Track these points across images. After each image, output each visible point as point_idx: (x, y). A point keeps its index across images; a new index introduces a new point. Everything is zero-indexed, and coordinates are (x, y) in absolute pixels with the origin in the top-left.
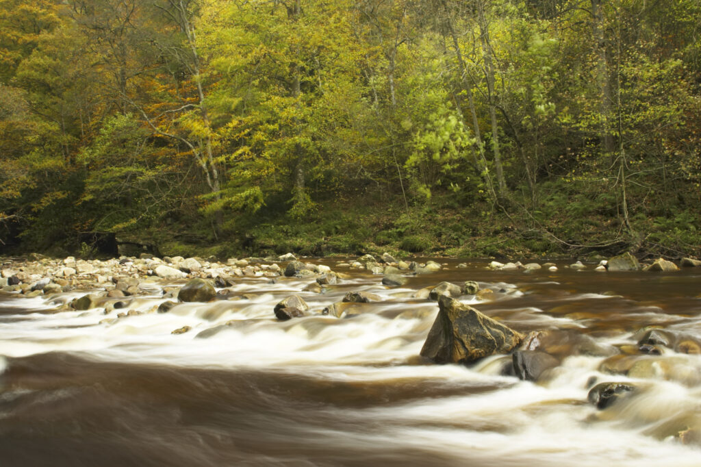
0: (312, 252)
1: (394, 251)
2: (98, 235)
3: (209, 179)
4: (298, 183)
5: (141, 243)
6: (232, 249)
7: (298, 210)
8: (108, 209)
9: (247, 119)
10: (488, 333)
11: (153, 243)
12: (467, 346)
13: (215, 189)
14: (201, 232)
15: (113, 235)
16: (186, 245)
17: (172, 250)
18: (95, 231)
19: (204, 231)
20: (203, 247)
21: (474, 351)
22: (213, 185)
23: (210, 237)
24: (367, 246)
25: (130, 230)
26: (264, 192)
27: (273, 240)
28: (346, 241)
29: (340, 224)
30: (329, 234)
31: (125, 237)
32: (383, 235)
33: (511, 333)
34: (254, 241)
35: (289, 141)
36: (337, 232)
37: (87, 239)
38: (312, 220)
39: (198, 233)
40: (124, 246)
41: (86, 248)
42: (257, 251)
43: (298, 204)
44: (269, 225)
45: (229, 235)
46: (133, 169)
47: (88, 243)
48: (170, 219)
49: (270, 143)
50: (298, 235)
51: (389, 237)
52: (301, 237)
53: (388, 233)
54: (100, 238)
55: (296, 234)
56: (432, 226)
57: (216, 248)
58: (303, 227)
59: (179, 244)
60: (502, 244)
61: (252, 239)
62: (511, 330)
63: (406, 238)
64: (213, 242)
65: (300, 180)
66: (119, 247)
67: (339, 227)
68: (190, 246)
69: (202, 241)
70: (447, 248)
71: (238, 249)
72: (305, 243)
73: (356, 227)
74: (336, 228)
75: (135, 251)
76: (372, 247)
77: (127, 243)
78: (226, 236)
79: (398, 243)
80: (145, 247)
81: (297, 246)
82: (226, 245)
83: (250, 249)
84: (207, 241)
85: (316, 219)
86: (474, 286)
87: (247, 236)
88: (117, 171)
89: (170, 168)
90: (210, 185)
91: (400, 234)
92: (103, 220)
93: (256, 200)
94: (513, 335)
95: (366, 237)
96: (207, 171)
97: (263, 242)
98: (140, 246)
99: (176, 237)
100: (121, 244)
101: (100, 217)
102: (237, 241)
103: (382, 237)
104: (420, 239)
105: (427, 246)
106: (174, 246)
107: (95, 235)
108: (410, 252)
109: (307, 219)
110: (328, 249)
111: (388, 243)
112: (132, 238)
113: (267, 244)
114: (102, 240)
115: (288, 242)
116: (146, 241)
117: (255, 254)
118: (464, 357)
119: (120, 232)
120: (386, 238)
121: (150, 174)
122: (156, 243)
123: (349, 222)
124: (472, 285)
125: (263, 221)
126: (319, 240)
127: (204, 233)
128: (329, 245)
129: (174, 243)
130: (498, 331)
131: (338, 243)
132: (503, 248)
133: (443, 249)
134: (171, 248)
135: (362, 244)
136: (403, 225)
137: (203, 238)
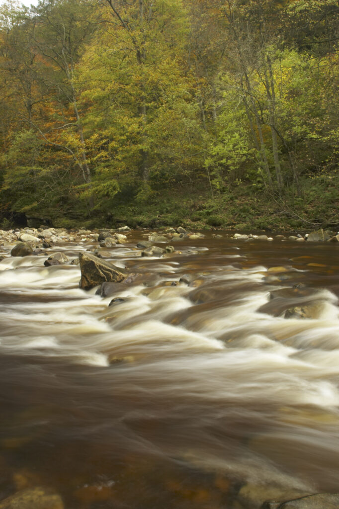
0: (149, 225)
1: (202, 225)
2: (15, 213)
3: (84, 175)
4: (144, 177)
5: (42, 218)
6: (99, 223)
7: (142, 196)
8: (21, 195)
9: (105, 133)
10: (101, 273)
11: (50, 218)
12: (88, 280)
13: (88, 182)
14: (80, 211)
16: (70, 220)
17: (61, 224)
18: (12, 210)
19: (82, 210)
20: (80, 221)
21: (92, 282)
22: (87, 179)
23: (86, 215)
24: (185, 222)
25: (36, 210)
26: (120, 184)
27: (125, 217)
28: (171, 218)
29: (169, 206)
30: (162, 213)
31: (32, 214)
32: (196, 214)
33: (117, 274)
34: (113, 217)
35: (135, 148)
36: (167, 212)
37: (7, 215)
38: (152, 203)
39: (78, 212)
40: (31, 220)
41: (6, 222)
42: (114, 224)
43: (142, 192)
44: (123, 206)
45: (98, 213)
46: (34, 168)
47: (8, 219)
48: (61, 202)
49: (121, 149)
50: (142, 214)
51: (200, 216)
52: (143, 215)
53: (200, 213)
54: (15, 215)
55: (140, 213)
56: (232, 208)
57: (89, 222)
58: (145, 208)
59: (66, 219)
60: (272, 221)
61: (112, 216)
62: (117, 272)
63: (211, 216)
64: (87, 218)
65: (145, 176)
66: (28, 221)
67: (169, 208)
68: (73, 220)
69: (81, 217)
70: (238, 223)
71: (103, 223)
72: (145, 219)
73: (179, 208)
74: (167, 209)
75: (38, 224)
76: (188, 222)
77: (33, 218)
78: (96, 213)
79: (205, 220)
80: (45, 221)
81: (139, 221)
82: (95, 220)
83: (111, 223)
84: (84, 217)
85: (155, 202)
86: (170, 249)
87: (109, 214)
88: (25, 169)
89: (59, 167)
90: (85, 179)
91: (208, 214)
92: (17, 203)
93: (114, 189)
94: (118, 275)
95: (185, 216)
96: (83, 169)
97: (118, 218)
98: (41, 220)
99: (65, 214)
100: (29, 219)
101: (16, 200)
102: (103, 217)
103: (195, 215)
104: (219, 217)
105: (224, 222)
106: (62, 220)
107: (12, 213)
108: (212, 226)
109: (148, 203)
110: (160, 223)
111: (199, 219)
112: (36, 215)
113: (121, 219)
114: (16, 217)
115: (135, 218)
116: (46, 217)
117: (113, 226)
118: (87, 285)
119: (29, 211)
120: (198, 216)
121: (44, 171)
122: (52, 218)
123: (176, 205)
124: (169, 248)
125: (120, 204)
126: (154, 217)
127: (82, 212)
128: (161, 221)
129: (62, 219)
130: (108, 272)
131: (167, 219)
132: (272, 224)
133: (235, 224)
134: (60, 222)
135: (182, 220)
136: (210, 207)
137: (81, 215)
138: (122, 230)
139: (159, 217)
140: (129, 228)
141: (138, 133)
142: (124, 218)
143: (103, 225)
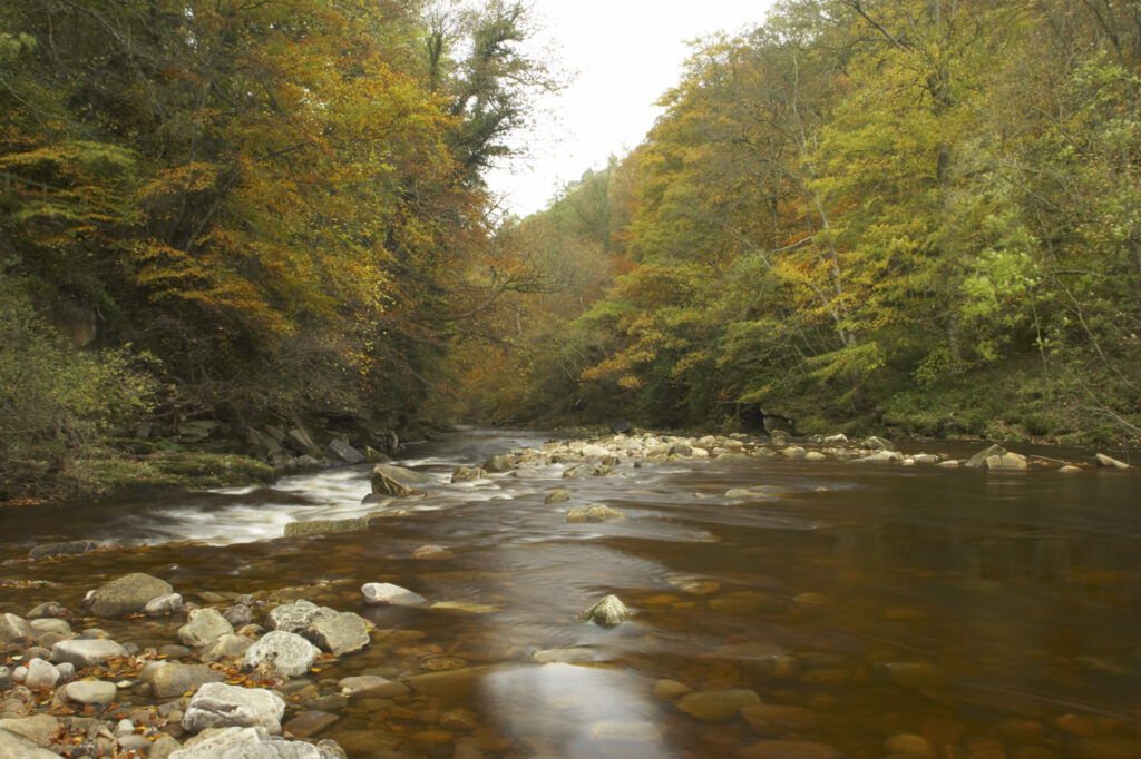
2: (744, 405)
5: (786, 416)
13: (849, 345)
15: (757, 406)
18: (739, 400)
20: (838, 423)
22: (847, 341)
30: (963, 406)
31: (771, 407)
34: (884, 415)
36: (973, 404)
37: (731, 409)
40: (769, 419)
42: (880, 429)
47: (731, 416)
50: (931, 408)
52: (932, 411)
54: (744, 410)
58: (940, 397)
59: (820, 419)
63: (1033, 415)
64: (850, 417)
65: (954, 330)
66: (765, 421)
69: (841, 415)
71: (871, 425)
72: (931, 419)
74: (973, 399)
75: (781, 426)
77: (772, 416)
80: (790, 422)
81: (919, 424)
82: (861, 420)
84: (845, 415)
87: (878, 408)
88: (745, 326)
90: (844, 340)
95: (995, 412)
97: (891, 417)
100: (767, 416)
105: (1054, 426)
107: (739, 406)
112: (779, 409)
113: (893, 420)
114: (747, 412)
115: (913, 418)
116: (793, 414)
120: (1019, 415)
126: (946, 415)
127: (844, 404)
129: (813, 417)
133: (1072, 432)
137: (842, 412)
138: (830, 441)
139: (955, 414)
140: (845, 438)
141: (914, 251)
142: (900, 418)
143: (871, 431)
